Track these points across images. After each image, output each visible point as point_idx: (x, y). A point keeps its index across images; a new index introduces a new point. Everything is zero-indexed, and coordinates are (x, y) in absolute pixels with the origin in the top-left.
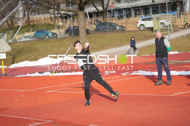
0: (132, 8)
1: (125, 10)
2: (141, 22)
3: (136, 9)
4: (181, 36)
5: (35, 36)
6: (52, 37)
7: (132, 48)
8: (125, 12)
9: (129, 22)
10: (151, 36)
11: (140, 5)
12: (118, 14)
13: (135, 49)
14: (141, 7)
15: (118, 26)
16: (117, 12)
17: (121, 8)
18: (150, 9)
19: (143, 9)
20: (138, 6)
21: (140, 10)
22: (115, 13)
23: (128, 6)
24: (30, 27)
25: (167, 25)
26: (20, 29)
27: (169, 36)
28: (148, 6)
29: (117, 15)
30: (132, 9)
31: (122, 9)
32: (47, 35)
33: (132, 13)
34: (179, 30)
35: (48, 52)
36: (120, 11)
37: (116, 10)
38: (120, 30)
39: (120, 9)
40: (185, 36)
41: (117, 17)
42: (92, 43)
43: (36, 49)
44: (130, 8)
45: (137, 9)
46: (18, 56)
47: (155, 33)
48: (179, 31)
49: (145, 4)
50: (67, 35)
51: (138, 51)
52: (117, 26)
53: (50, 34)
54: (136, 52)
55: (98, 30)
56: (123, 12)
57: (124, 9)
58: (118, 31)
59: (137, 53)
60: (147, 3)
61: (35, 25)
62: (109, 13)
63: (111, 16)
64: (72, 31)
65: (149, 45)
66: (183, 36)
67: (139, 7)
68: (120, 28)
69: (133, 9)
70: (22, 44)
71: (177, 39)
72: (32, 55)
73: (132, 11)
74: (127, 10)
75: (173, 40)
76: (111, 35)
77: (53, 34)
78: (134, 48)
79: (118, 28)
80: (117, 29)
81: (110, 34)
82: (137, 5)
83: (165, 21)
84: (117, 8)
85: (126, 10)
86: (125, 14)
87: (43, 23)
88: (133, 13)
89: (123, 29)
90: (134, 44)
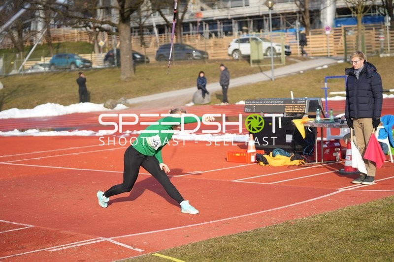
0: (235, 19)
1: (222, 22)
2: (234, 45)
3: (241, 20)
4: (296, 72)
5: (52, 64)
6: (81, 66)
7: (200, 91)
8: (222, 26)
9: (220, 44)
10: (246, 71)
11: (248, 15)
12: (209, 29)
13: (205, 92)
14: (250, 17)
15: (196, 51)
16: (207, 26)
17: (214, 18)
18: (265, 21)
19: (254, 21)
20: (245, 15)
21: (249, 23)
22: (204, 26)
23: (227, 16)
24: (51, 48)
25: (281, 51)
26: (35, 50)
27: (273, 72)
28: (262, 16)
29: (207, 30)
30: (233, 21)
31: (216, 21)
32: (74, 63)
33: (234, 29)
34: (297, 60)
35: (64, 93)
36: (212, 23)
37: (206, 21)
38: (199, 58)
39: (212, 21)
40: (302, 72)
41: (208, 34)
42: (143, 79)
43: (44, 88)
44: (231, 19)
45: (242, 22)
46: (10, 99)
47: (253, 65)
48: (297, 64)
49: (256, 13)
50: (107, 64)
51: (210, 97)
52: (194, 51)
53: (79, 62)
54: (206, 98)
55: (161, 56)
56: (219, 26)
57: (220, 20)
58: (194, 59)
59: (209, 100)
60: (261, 11)
61: (61, 45)
62: (193, 26)
63: (197, 32)
64: (115, 57)
65: (237, 86)
66: (299, 73)
67: (246, 18)
68: (199, 54)
69: (236, 21)
70: (26, 79)
71: (286, 78)
72: (35, 98)
73: (233, 25)
74: (226, 23)
75: (281, 78)
76: (179, 66)
77: (85, 61)
78: (203, 90)
79: (194, 55)
80: (192, 55)
81: (177, 66)
82: (243, 14)
83: (277, 45)
84: (207, 18)
85: (225, 21)
86: (222, 30)
87: (76, 40)
88: (235, 27)
89: (204, 56)
90: (203, 84)
